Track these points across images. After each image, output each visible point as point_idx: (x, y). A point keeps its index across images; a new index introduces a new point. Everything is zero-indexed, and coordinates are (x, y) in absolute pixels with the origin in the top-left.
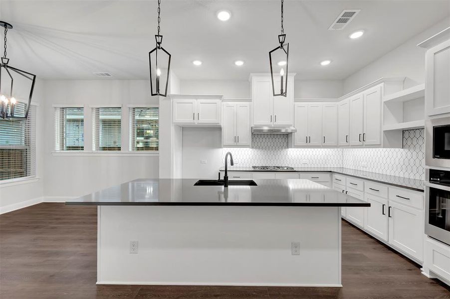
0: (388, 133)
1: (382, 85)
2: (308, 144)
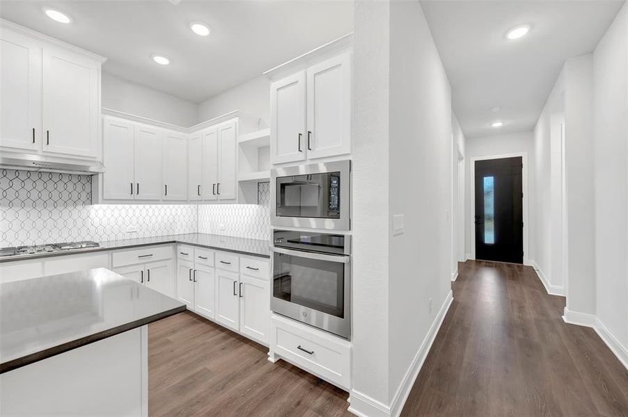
0: (243, 184)
2: (135, 196)
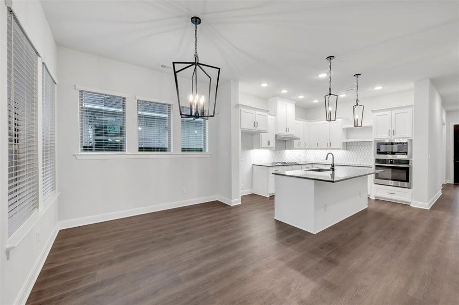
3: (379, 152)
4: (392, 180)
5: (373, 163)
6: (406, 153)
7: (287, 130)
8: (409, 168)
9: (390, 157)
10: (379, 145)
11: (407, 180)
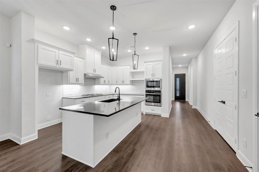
1: (129, 66)
2: (105, 83)
3: (148, 86)
4: (153, 102)
5: (144, 93)
6: (159, 87)
7: (95, 71)
8: (160, 95)
9: (152, 89)
10: (147, 82)
11: (160, 102)
